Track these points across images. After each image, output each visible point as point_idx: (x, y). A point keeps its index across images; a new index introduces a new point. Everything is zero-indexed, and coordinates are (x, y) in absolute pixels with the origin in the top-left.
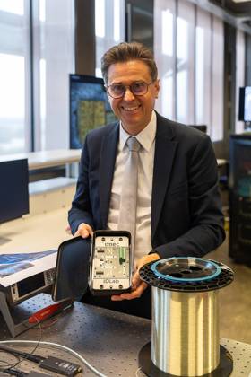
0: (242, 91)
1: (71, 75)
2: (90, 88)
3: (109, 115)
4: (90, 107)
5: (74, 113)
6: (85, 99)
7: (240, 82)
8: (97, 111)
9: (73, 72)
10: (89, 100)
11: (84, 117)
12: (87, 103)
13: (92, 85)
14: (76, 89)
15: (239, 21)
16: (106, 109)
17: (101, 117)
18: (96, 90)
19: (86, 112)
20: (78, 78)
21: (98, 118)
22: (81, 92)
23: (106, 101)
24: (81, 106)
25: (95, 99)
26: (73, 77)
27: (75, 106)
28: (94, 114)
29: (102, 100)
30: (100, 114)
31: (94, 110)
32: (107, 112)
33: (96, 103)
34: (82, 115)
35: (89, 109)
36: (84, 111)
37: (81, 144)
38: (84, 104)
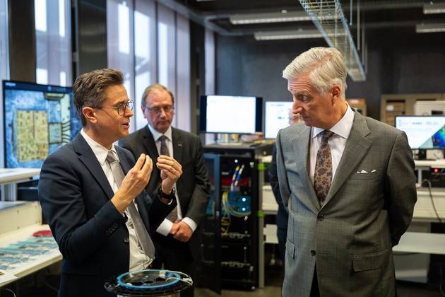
1: (4, 82)
2: (29, 96)
3: (52, 127)
4: (29, 118)
5: (9, 126)
6: (24, 110)
8: (38, 123)
9: (8, 78)
10: (28, 111)
11: (23, 131)
12: (24, 113)
13: (31, 93)
14: (12, 97)
15: (207, 20)
16: (49, 121)
17: (43, 129)
18: (36, 99)
19: (24, 124)
20: (14, 85)
21: (39, 131)
22: (18, 101)
23: (49, 111)
24: (18, 117)
25: (36, 109)
26: (7, 84)
27: (11, 118)
28: (34, 126)
29: (45, 110)
30: (42, 126)
31: (34, 122)
32: (51, 123)
33: (36, 114)
34: (19, 128)
35: (28, 121)
36: (21, 123)
37: (18, 161)
38: (21, 115)
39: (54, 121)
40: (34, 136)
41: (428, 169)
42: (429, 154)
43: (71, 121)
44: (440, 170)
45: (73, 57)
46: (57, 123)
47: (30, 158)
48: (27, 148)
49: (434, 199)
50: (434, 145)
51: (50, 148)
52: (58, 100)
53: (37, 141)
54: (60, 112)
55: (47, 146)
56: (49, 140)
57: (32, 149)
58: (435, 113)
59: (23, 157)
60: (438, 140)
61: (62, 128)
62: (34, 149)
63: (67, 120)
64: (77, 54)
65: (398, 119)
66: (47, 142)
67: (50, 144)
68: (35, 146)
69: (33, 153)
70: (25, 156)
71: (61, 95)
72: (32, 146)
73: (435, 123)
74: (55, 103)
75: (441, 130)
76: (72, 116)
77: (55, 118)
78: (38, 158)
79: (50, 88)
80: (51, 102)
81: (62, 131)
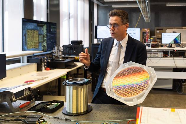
0: (96, 27)
1: (23, 19)
2: (32, 25)
3: (40, 36)
4: (31, 33)
5: (24, 35)
6: (30, 29)
7: (95, 23)
10: (31, 30)
11: (29, 37)
12: (30, 31)
13: (33, 24)
14: (25, 25)
16: (39, 34)
17: (37, 37)
18: (34, 26)
19: (30, 35)
20: (26, 20)
21: (35, 37)
22: (28, 26)
23: (39, 30)
24: (27, 32)
25: (34, 29)
26: (24, 20)
27: (25, 32)
28: (33, 36)
29: (37, 30)
30: (36, 36)
31: (33, 34)
32: (39, 35)
33: (34, 31)
34: (28, 36)
35: (31, 34)
36: (29, 34)
37: (27, 48)
38: (29, 31)
39: (41, 34)
40: (33, 39)
41: (173, 50)
42: (173, 46)
43: (47, 34)
44: (176, 50)
45: (47, 11)
46: (42, 35)
47: (31, 47)
48: (31, 44)
49: (175, 60)
50: (174, 42)
51: (39, 44)
52: (42, 26)
53: (34, 41)
54: (43, 31)
55: (38, 43)
56: (39, 41)
57: (32, 44)
58: (174, 32)
59: (29, 47)
60: (176, 41)
61: (44, 36)
62: (33, 44)
63: (45, 34)
64: (49, 10)
65: (163, 34)
66: (38, 42)
67: (39, 42)
68: (33, 43)
69: (33, 46)
70: (30, 47)
71: (43, 25)
72: (32, 43)
73: (175, 35)
74: (41, 27)
75: (176, 38)
76: (47, 32)
77: (41, 33)
78: (35, 47)
79: (39, 22)
80: (40, 27)
81: (44, 38)
